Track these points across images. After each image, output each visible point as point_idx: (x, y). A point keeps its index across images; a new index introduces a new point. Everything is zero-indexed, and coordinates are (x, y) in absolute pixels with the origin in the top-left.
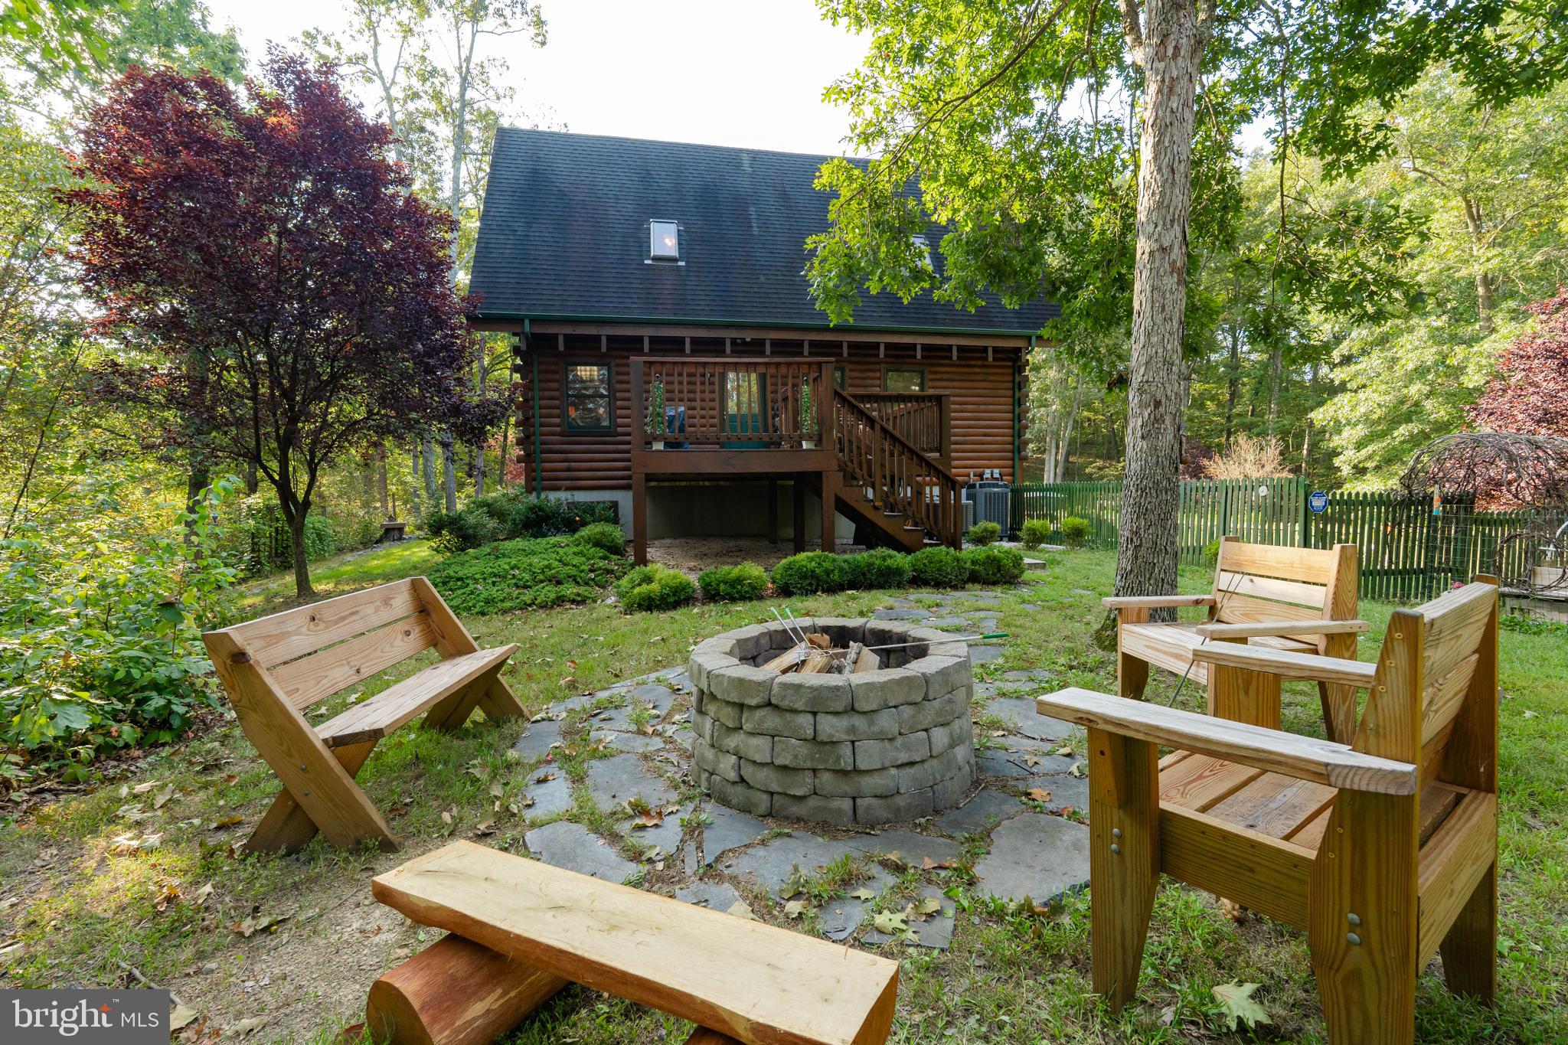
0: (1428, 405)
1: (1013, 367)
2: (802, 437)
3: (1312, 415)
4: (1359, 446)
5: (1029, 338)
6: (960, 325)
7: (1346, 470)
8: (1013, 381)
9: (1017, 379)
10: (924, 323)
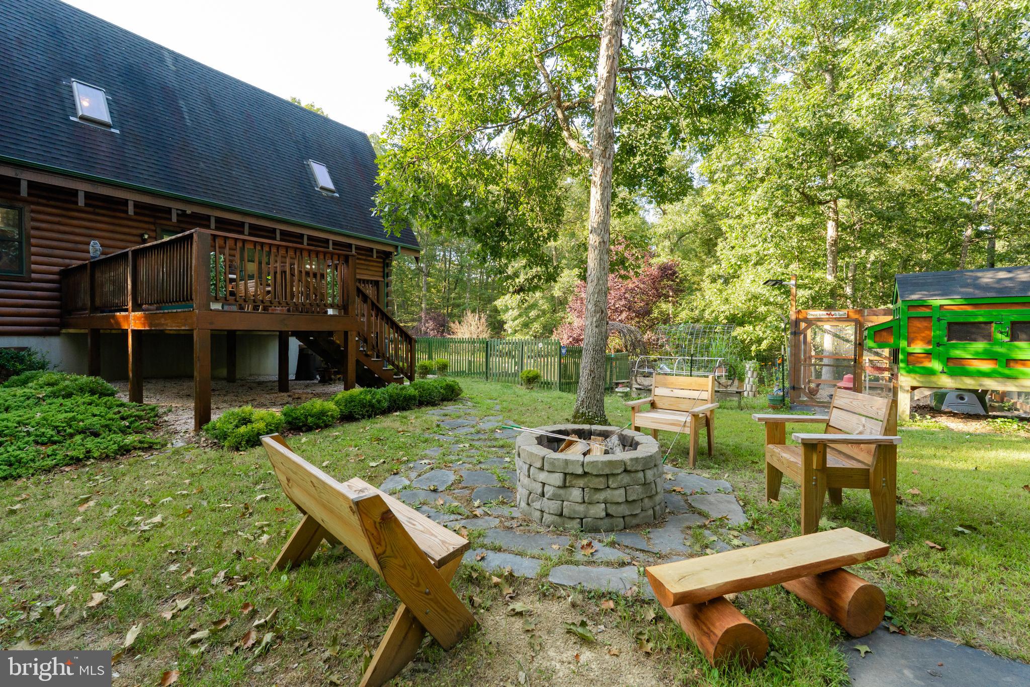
0: (541, 302)
1: (383, 262)
2: (327, 306)
3: (496, 303)
4: (514, 320)
5: (397, 247)
6: (357, 231)
7: (510, 331)
8: (384, 271)
9: (386, 271)
10: (334, 226)
